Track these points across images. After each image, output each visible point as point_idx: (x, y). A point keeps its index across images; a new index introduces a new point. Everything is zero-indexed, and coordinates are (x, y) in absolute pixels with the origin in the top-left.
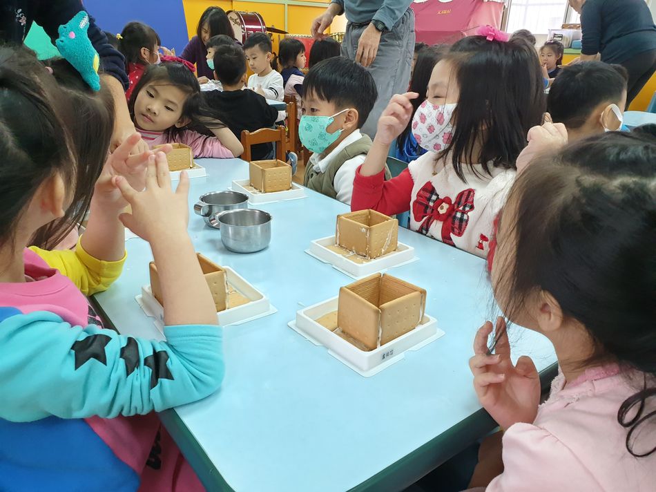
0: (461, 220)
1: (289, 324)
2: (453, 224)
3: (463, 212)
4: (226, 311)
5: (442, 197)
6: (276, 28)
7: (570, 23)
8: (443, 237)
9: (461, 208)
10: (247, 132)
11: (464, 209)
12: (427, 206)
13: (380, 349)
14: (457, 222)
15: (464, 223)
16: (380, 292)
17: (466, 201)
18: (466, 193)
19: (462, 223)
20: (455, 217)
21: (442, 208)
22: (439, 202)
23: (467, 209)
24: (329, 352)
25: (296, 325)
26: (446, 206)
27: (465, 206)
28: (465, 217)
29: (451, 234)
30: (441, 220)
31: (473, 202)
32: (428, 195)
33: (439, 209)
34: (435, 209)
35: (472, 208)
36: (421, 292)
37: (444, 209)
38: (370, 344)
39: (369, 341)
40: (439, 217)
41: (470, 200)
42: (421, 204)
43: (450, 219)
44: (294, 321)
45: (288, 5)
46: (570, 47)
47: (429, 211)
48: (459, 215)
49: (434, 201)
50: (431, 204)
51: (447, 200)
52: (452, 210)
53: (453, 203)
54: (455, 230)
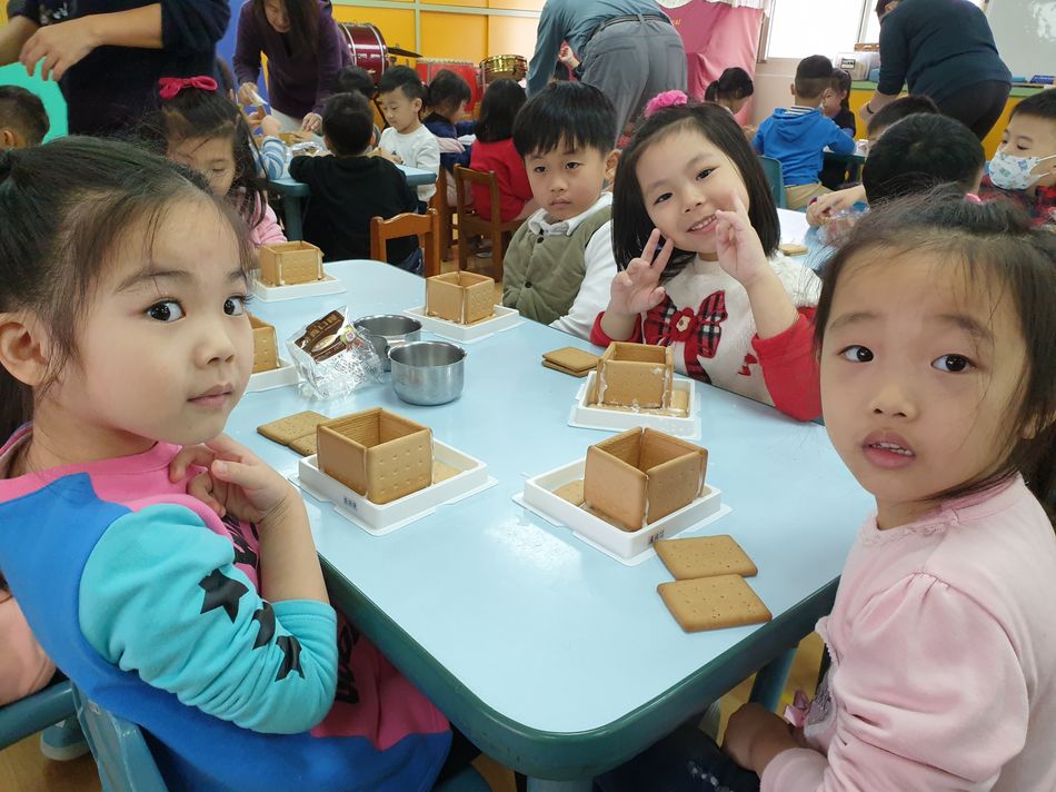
0: (711, 334)
1: (514, 498)
2: (700, 341)
3: (712, 325)
4: (433, 487)
5: (680, 309)
6: (402, 47)
7: (866, 42)
8: (688, 363)
9: (709, 319)
10: (379, 219)
11: (713, 320)
12: (662, 325)
13: (647, 529)
14: (705, 340)
15: (715, 339)
16: (640, 454)
17: (715, 308)
18: (713, 298)
19: (713, 339)
20: (701, 332)
21: (681, 324)
22: (677, 316)
23: (717, 319)
24: (574, 533)
25: (525, 500)
26: (686, 320)
27: (714, 315)
28: (716, 330)
29: (699, 358)
30: (681, 341)
31: (724, 308)
32: (662, 310)
33: (678, 326)
34: (672, 327)
35: (724, 316)
36: (701, 453)
37: (683, 325)
38: (632, 523)
39: (631, 520)
40: (679, 336)
41: (720, 306)
42: (655, 323)
43: (695, 337)
44: (522, 495)
45: (421, 11)
46: (867, 80)
47: (665, 330)
48: (706, 329)
49: (671, 316)
50: (668, 321)
51: (688, 312)
52: (696, 324)
53: (695, 314)
54: (704, 349)
